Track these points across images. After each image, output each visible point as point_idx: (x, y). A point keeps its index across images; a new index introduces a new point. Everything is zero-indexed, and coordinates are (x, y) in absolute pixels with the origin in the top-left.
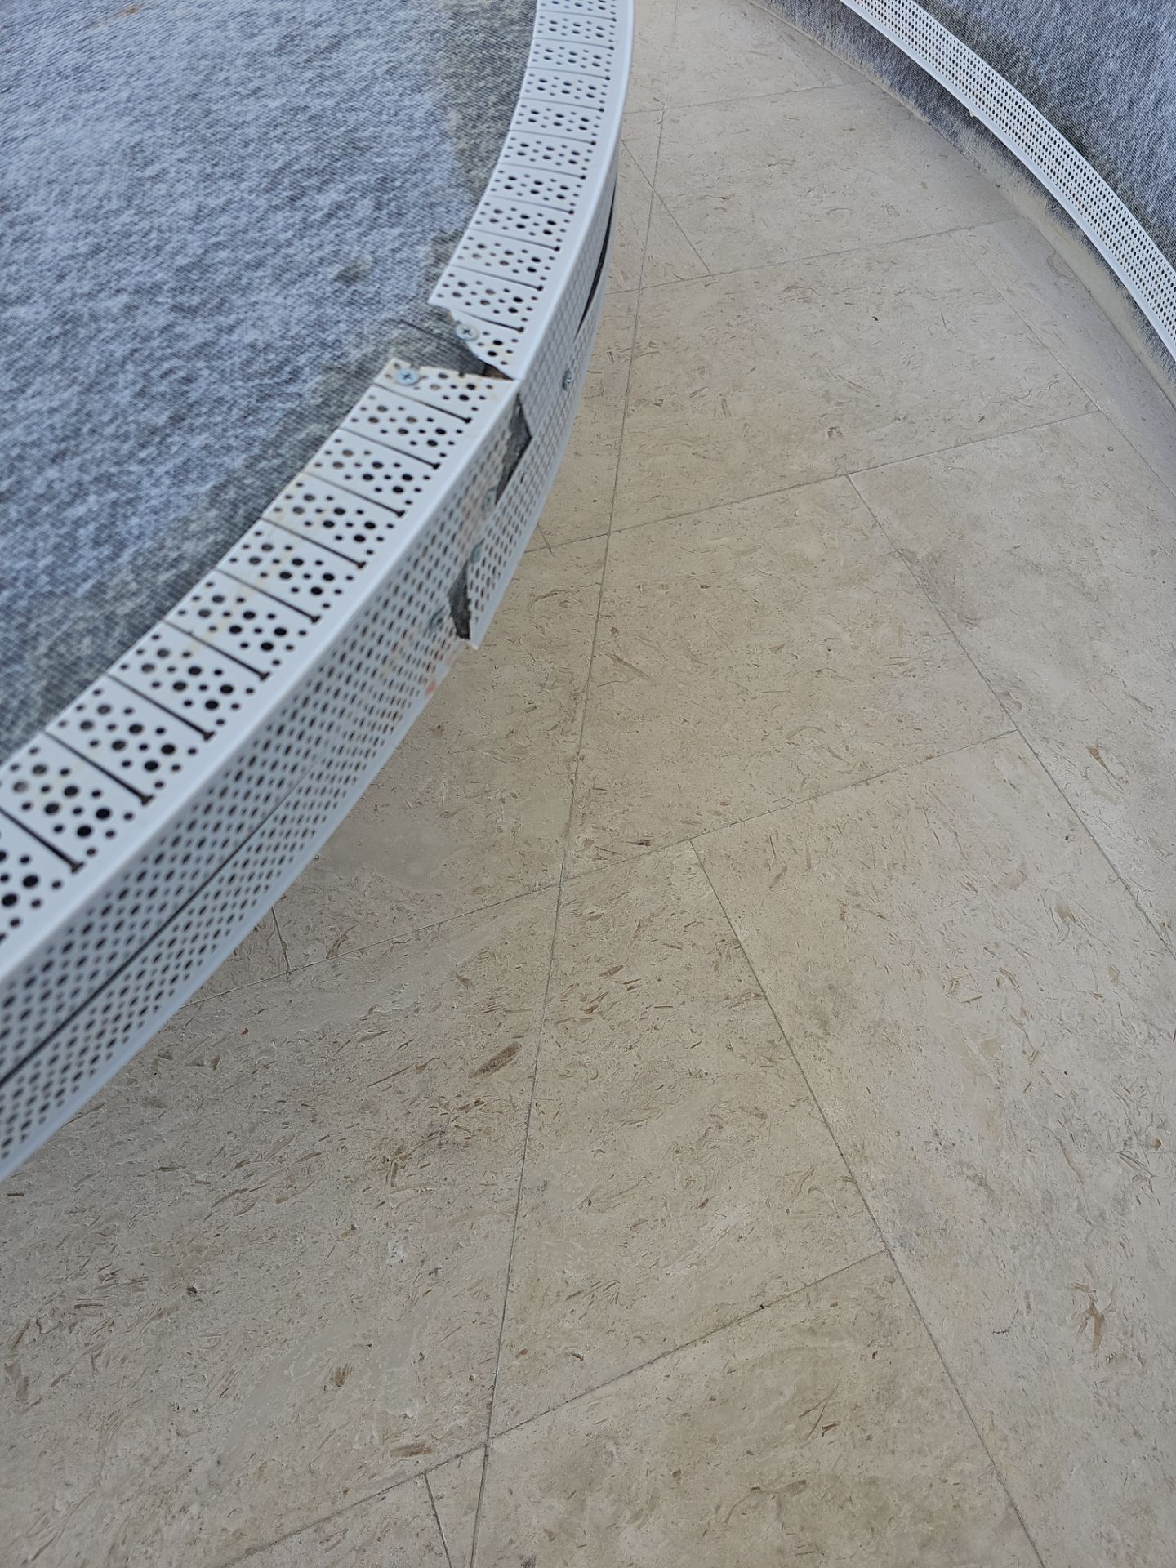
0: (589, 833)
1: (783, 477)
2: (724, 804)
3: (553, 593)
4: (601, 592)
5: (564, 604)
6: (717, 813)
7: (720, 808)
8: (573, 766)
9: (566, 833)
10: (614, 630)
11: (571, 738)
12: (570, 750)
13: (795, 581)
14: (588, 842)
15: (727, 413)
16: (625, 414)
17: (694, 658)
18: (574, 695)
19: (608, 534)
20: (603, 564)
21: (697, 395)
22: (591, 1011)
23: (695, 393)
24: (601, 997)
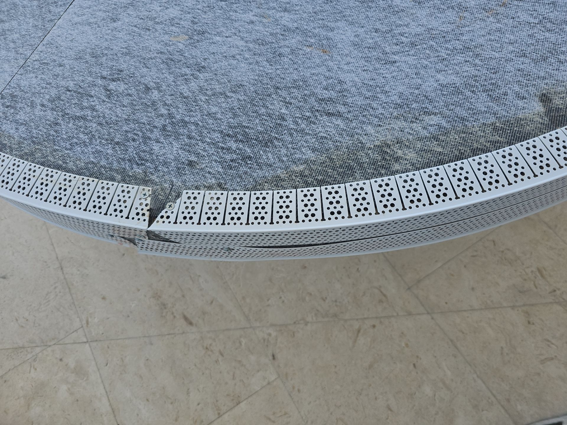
0: (274, 334)
1: (508, 400)
2: (299, 391)
3: (385, 295)
4: (393, 316)
5: (381, 301)
6: (294, 388)
7: (296, 389)
8: (302, 322)
9: (272, 325)
10: (374, 326)
11: (314, 318)
12: (309, 319)
13: (436, 414)
14: (270, 335)
15: (543, 362)
16: (513, 307)
17: (371, 366)
18: (335, 315)
19: (428, 313)
20: (410, 314)
21: (549, 343)
22: (207, 348)
23: (548, 341)
24: (212, 351)
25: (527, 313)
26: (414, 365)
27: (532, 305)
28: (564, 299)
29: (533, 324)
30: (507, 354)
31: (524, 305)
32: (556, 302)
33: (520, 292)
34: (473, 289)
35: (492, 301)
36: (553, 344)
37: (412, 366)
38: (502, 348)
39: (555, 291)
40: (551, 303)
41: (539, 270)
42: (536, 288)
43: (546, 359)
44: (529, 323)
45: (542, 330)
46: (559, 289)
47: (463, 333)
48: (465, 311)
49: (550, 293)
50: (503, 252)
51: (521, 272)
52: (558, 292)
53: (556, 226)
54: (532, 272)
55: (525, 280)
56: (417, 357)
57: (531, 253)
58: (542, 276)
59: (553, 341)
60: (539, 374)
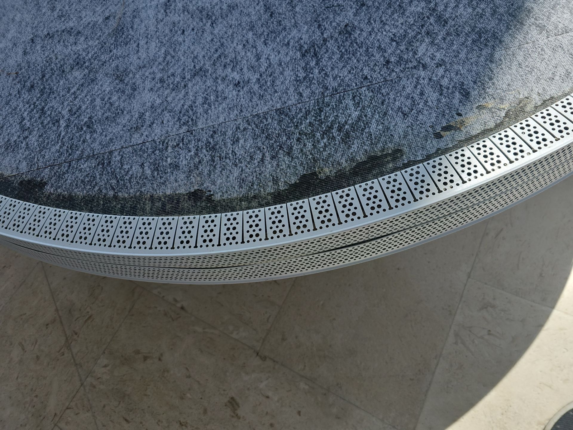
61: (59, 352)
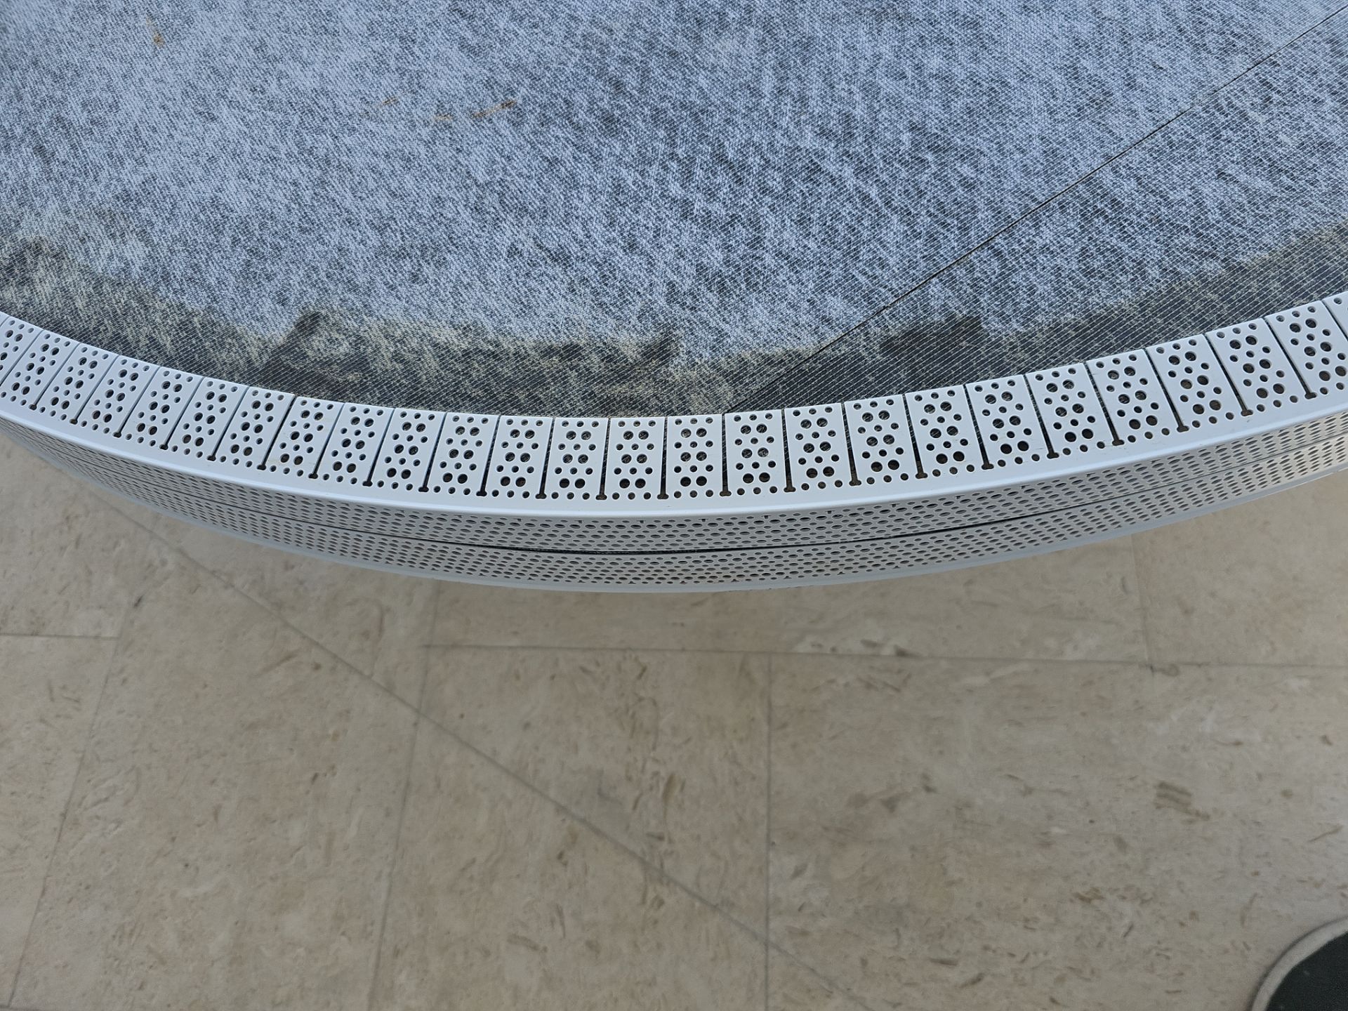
25: (573, 838)
26: (316, 776)
27: (597, 832)
28: (662, 865)
29: (565, 864)
30: (471, 878)
31: (583, 821)
32: (642, 861)
33: (600, 793)
34: (527, 726)
35: (536, 771)
36: (562, 924)
37: (310, 775)
38: (474, 861)
39: (661, 838)
40: (633, 854)
41: (670, 782)
42: (635, 807)
43: (525, 939)
44: (560, 856)
45: (570, 886)
46: (671, 841)
47: (439, 786)
48: (478, 752)
49: (650, 835)
50: (641, 699)
51: (636, 760)
52: (664, 846)
53: (784, 726)
54: (656, 774)
55: (629, 779)
56: (333, 767)
57: (689, 740)
58: (666, 795)
59: (569, 921)
60: (487, 953)
61: (644, 902)
